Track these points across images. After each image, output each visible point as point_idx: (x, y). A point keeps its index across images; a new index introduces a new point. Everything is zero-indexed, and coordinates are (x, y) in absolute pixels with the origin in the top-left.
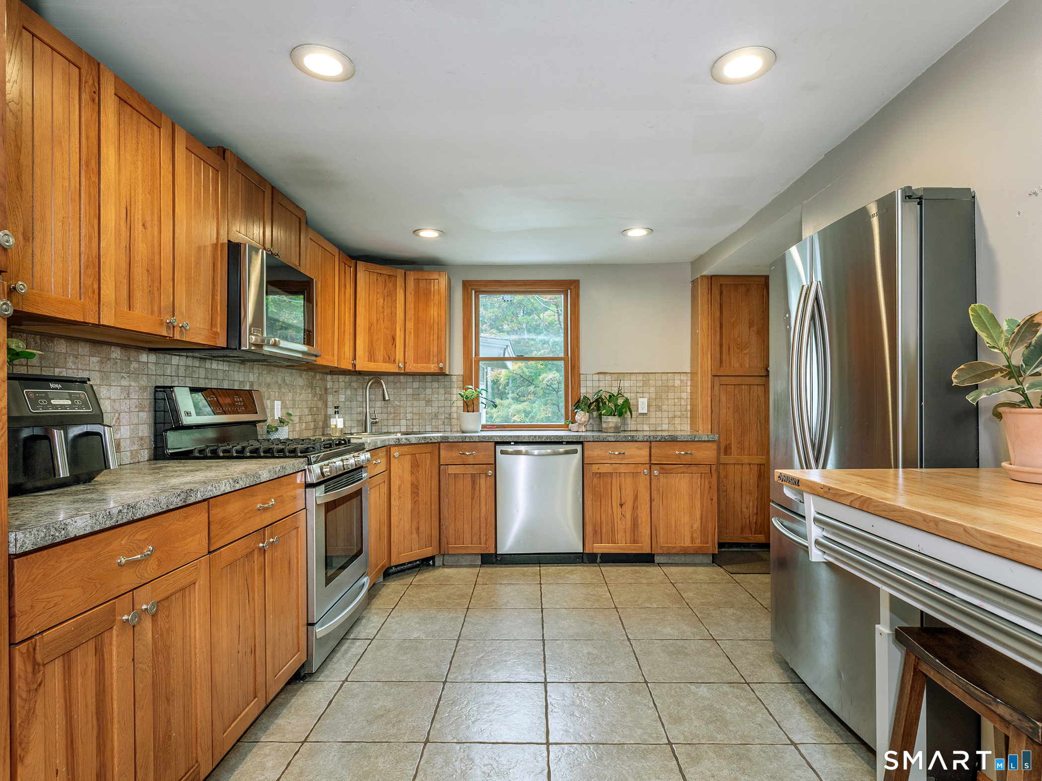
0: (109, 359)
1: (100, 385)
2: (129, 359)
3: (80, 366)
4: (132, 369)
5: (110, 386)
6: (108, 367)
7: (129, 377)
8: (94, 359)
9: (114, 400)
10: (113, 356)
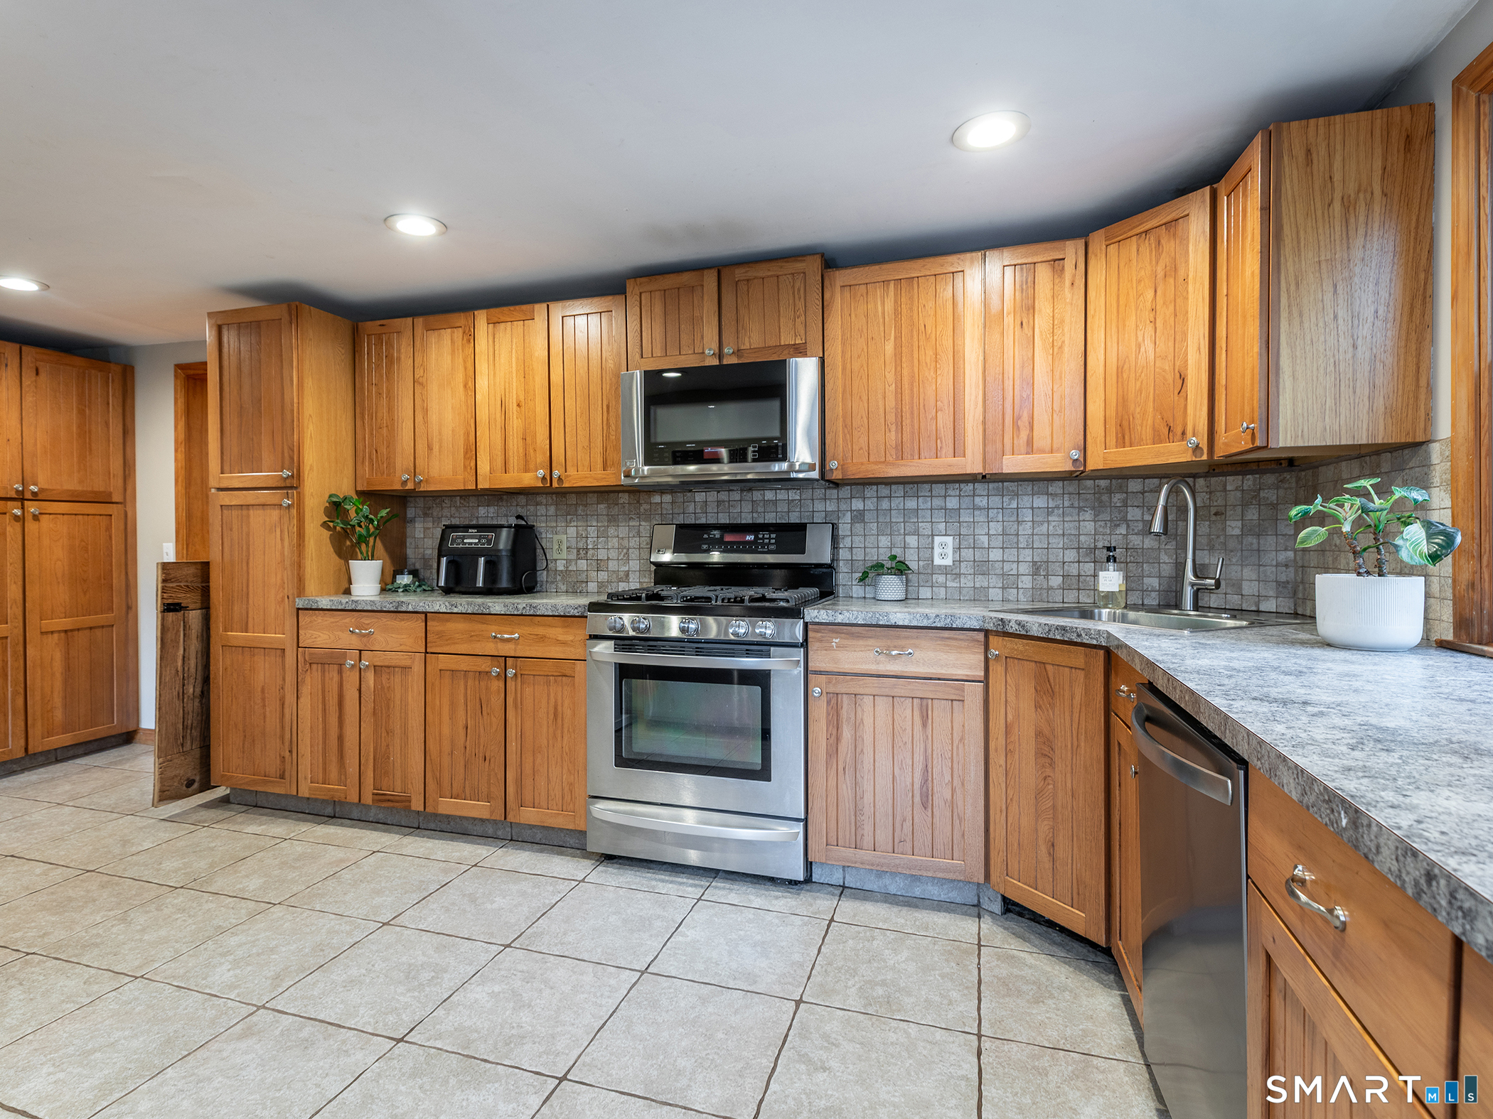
0: (618, 504)
1: (608, 526)
2: (638, 502)
3: (588, 513)
4: (642, 510)
5: (618, 526)
6: (615, 511)
7: (639, 518)
8: (602, 506)
9: (622, 538)
10: (621, 501)
